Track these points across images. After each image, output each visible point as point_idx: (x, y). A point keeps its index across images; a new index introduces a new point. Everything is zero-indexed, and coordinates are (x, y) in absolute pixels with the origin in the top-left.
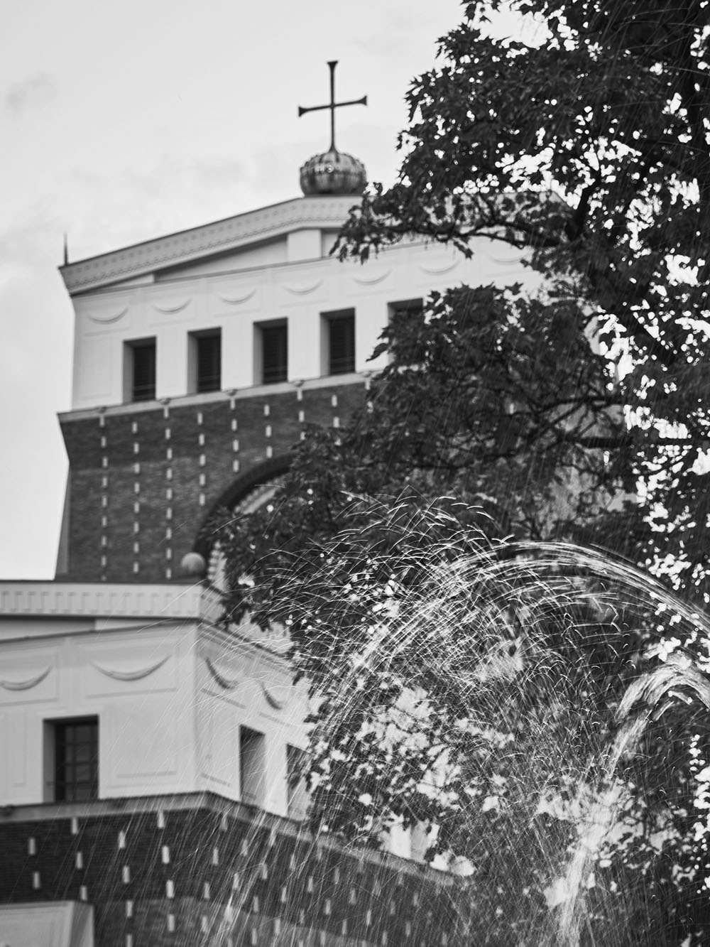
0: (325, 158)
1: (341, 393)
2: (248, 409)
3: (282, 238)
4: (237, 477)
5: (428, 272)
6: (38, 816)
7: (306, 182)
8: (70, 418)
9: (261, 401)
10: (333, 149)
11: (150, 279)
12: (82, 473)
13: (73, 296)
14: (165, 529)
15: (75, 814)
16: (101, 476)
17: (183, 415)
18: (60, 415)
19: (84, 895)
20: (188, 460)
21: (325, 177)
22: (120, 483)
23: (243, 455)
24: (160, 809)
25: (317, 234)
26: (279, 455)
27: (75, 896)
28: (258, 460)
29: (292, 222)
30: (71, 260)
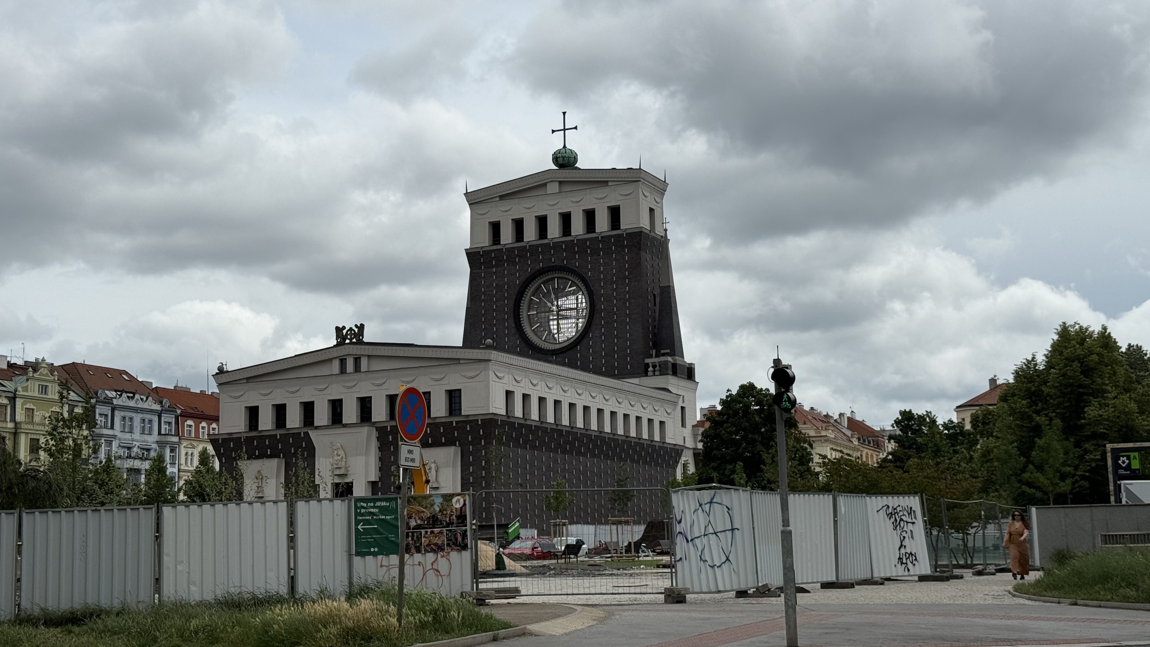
0: (561, 151)
1: (566, 243)
2: (533, 249)
3: (545, 185)
4: (530, 274)
5: (597, 198)
6: (443, 420)
7: (554, 160)
8: (470, 251)
9: (538, 246)
10: (565, 147)
11: (498, 199)
12: (474, 271)
13: (470, 204)
14: (504, 292)
15: (454, 419)
16: (482, 273)
17: (510, 250)
18: (466, 250)
19: (457, 445)
20: (513, 267)
21: (561, 159)
22: (488, 275)
23: (532, 265)
24: (480, 418)
25: (557, 184)
26: (544, 266)
27: (455, 445)
28: (538, 267)
29: (548, 179)
30: (468, 191)
